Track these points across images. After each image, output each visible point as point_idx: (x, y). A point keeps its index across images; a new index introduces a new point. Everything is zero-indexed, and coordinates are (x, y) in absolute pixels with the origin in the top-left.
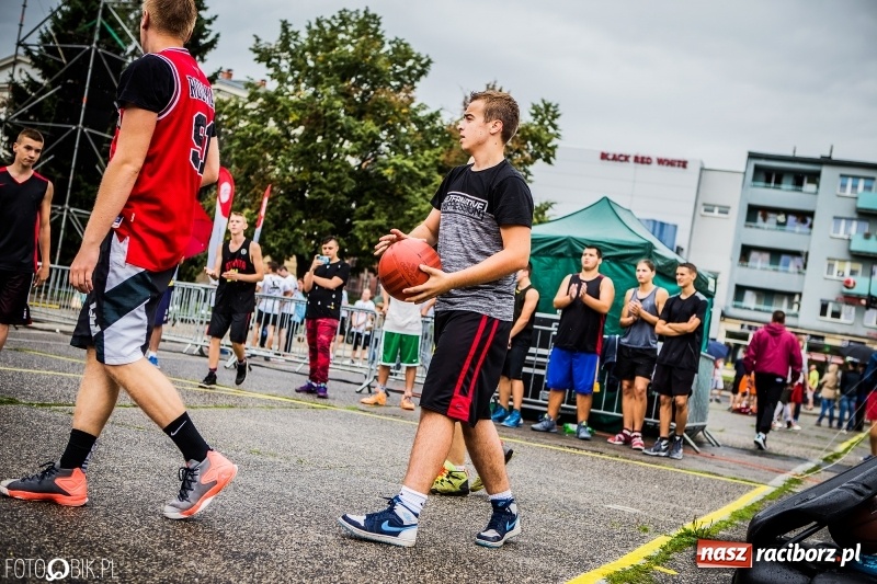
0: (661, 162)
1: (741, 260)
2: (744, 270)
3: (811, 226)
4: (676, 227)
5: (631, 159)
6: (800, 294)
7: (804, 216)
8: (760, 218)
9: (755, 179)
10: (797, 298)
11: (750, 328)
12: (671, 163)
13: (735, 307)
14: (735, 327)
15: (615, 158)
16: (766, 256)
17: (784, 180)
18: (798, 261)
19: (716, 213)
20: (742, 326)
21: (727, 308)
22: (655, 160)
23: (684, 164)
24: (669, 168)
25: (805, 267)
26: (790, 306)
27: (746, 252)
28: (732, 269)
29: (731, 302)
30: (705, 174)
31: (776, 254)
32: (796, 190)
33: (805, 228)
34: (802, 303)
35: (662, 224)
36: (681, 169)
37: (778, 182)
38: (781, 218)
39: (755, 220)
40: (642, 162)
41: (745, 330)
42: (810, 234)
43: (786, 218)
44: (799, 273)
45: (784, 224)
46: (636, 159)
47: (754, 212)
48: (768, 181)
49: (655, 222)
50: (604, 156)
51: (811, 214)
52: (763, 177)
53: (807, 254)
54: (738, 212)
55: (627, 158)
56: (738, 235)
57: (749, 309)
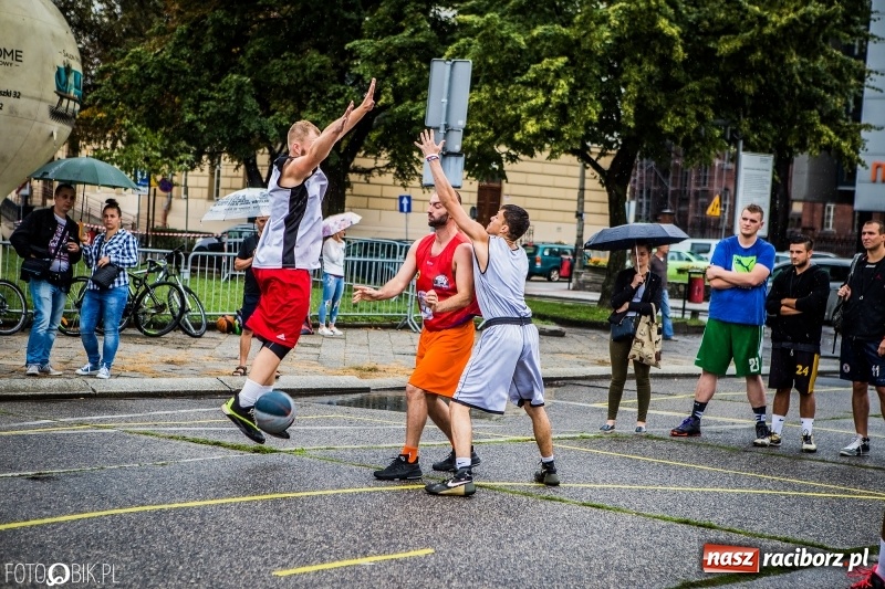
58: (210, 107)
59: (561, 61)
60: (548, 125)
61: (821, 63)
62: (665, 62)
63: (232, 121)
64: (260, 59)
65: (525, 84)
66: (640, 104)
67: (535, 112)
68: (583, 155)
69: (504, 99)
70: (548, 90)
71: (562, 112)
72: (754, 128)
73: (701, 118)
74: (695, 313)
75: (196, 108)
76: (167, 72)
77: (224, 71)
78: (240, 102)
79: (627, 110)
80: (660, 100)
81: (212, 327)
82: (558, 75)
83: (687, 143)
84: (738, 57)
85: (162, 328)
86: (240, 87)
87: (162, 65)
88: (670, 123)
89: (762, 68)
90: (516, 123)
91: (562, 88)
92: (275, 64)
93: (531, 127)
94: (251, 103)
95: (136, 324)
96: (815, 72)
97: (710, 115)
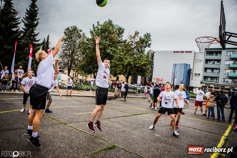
0: (186, 52)
1: (205, 71)
2: (206, 73)
3: (220, 63)
4: (190, 65)
5: (180, 52)
6: (219, 77)
7: (219, 61)
8: (209, 62)
9: (207, 54)
10: (218, 78)
11: (207, 85)
12: (188, 52)
13: (204, 81)
14: (204, 85)
15: (177, 52)
16: (211, 70)
17: (214, 54)
18: (218, 71)
19: (199, 62)
20: (206, 85)
21: (202, 81)
22: (185, 52)
23: (191, 52)
24: (188, 53)
25: (219, 71)
26: (217, 80)
27: (206, 69)
28: (203, 73)
29: (203, 80)
30: (196, 54)
31: (212, 69)
32: (217, 55)
33: (219, 63)
34: (219, 79)
35: (187, 64)
36: (190, 53)
37: (212, 54)
38: (213, 62)
39: (208, 63)
40: (182, 52)
41: (207, 86)
42: (220, 64)
43: (214, 61)
44: (218, 73)
45: (214, 63)
46: (181, 52)
47: (207, 61)
48: (210, 54)
49: (185, 64)
50: (174, 52)
51: (220, 60)
52: (209, 53)
53: (220, 69)
54: (203, 61)
55: (179, 52)
56: (204, 66)
57: (207, 81)
58: (88, 69)
59: (121, 66)
60: (120, 72)
61: (147, 68)
62: (132, 66)
63: (90, 70)
64: (93, 64)
65: (118, 68)
66: (129, 70)
67: (119, 71)
68: (124, 75)
69: (115, 69)
70: (120, 69)
71: (122, 71)
72: (140, 73)
73: (135, 72)
74: (134, 91)
75: (87, 69)
76: (84, 65)
77: (90, 65)
78: (91, 68)
79: (128, 71)
80: (131, 70)
81: (84, 90)
82: (121, 67)
83: (134, 75)
84: (139, 66)
85: (79, 90)
86: (91, 67)
87: (84, 64)
88: (132, 72)
89: (141, 68)
90: (117, 72)
91: (121, 68)
92: (95, 65)
93: (118, 72)
94: (92, 68)
95: (77, 89)
96: (146, 68)
97: (136, 72)
